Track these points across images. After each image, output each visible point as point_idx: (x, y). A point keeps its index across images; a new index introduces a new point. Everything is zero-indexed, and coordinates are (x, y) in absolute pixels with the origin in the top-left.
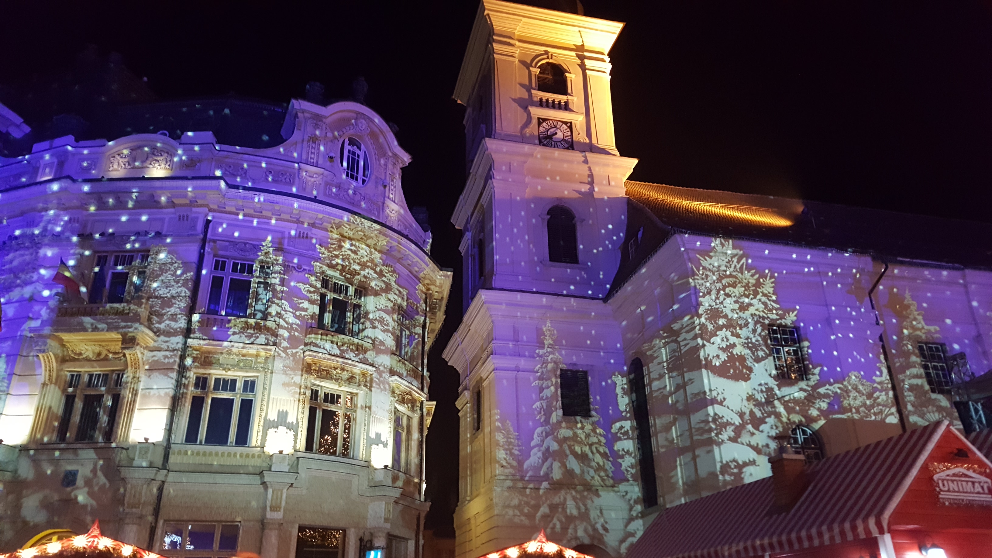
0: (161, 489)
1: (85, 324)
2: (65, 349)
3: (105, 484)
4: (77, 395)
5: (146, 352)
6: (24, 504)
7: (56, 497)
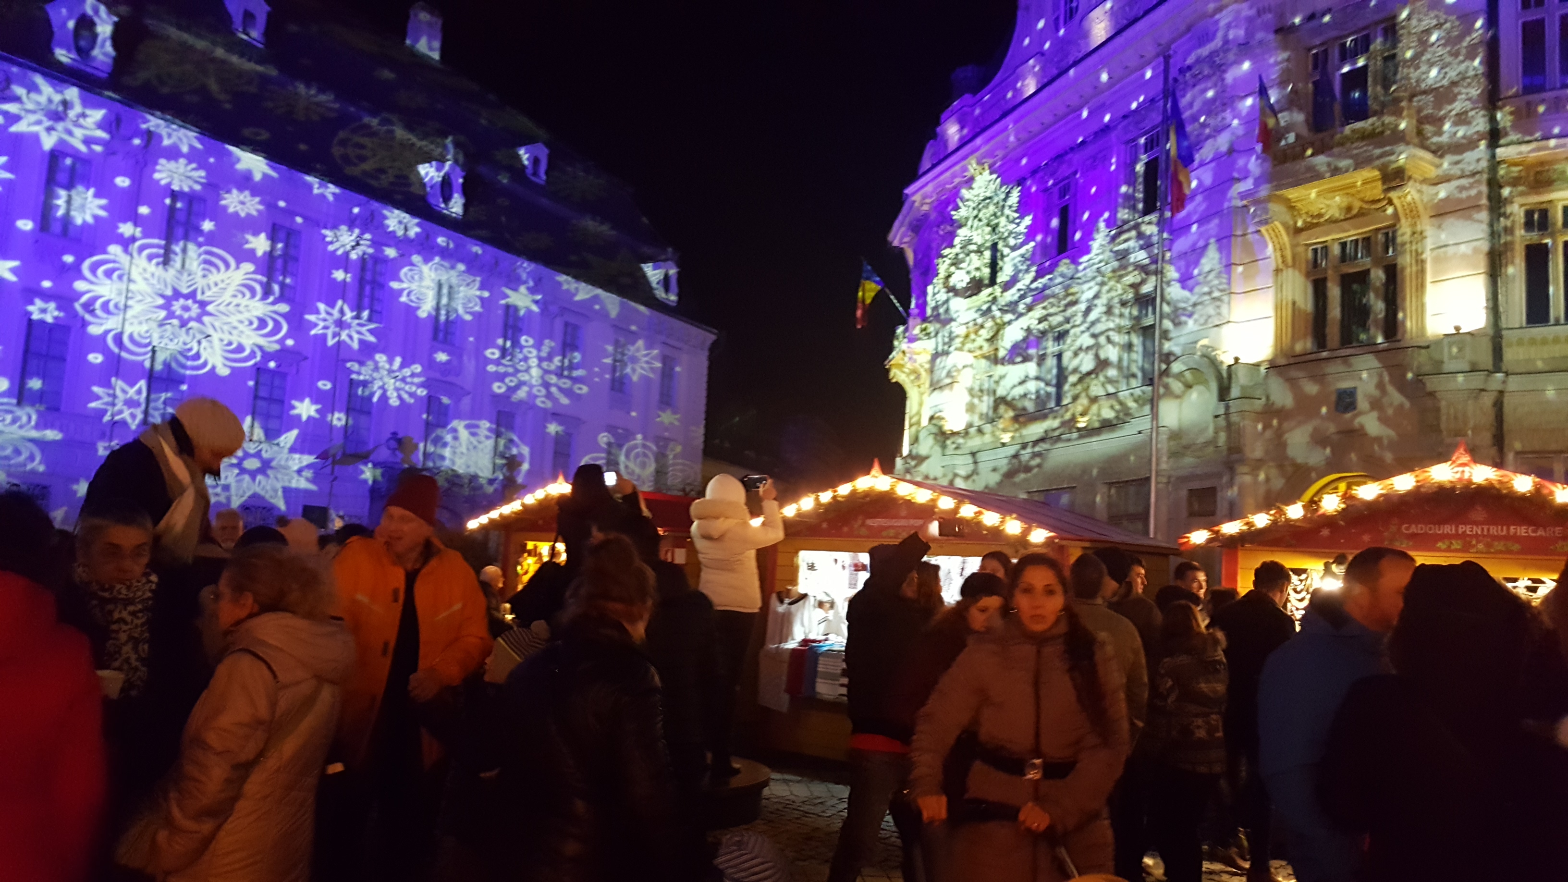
0: (1499, 405)
1: (1317, 168)
2: (1295, 213)
3: (1401, 406)
4: (1329, 278)
5: (1425, 188)
6: (1289, 441)
7: (1331, 428)
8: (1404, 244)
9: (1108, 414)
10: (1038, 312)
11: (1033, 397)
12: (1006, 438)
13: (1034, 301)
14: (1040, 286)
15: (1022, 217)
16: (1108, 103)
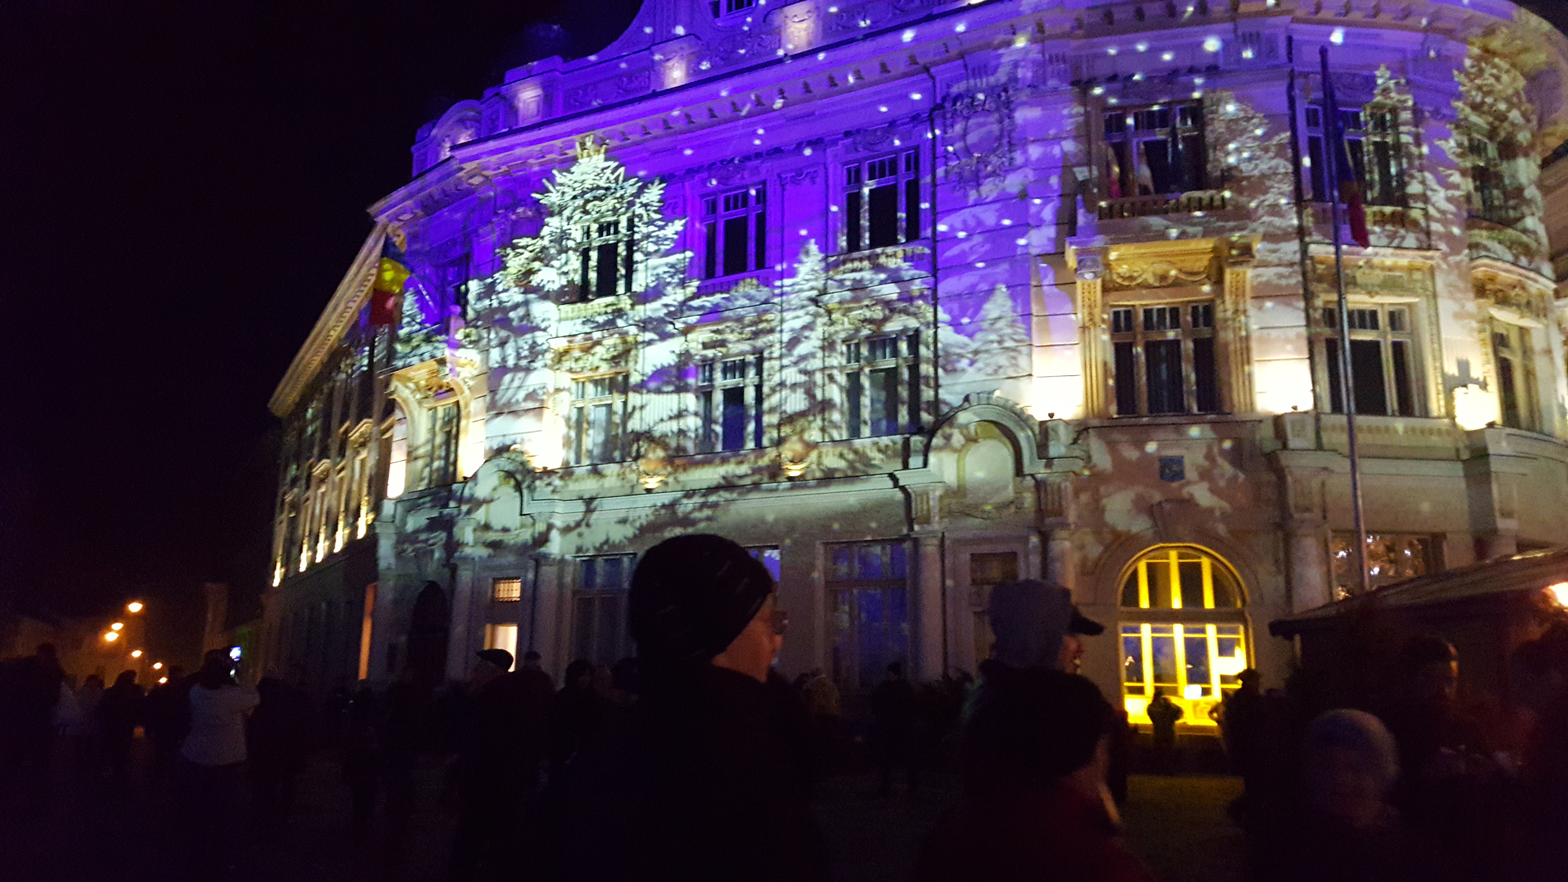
2: (1107, 271)
4: (1137, 343)
5: (1257, 269)
6: (1108, 507)
7: (1157, 497)
8: (1226, 320)
9: (832, 461)
10: (704, 334)
11: (693, 435)
12: (653, 483)
13: (699, 322)
14: (708, 305)
15: (668, 219)
16: (817, 113)
